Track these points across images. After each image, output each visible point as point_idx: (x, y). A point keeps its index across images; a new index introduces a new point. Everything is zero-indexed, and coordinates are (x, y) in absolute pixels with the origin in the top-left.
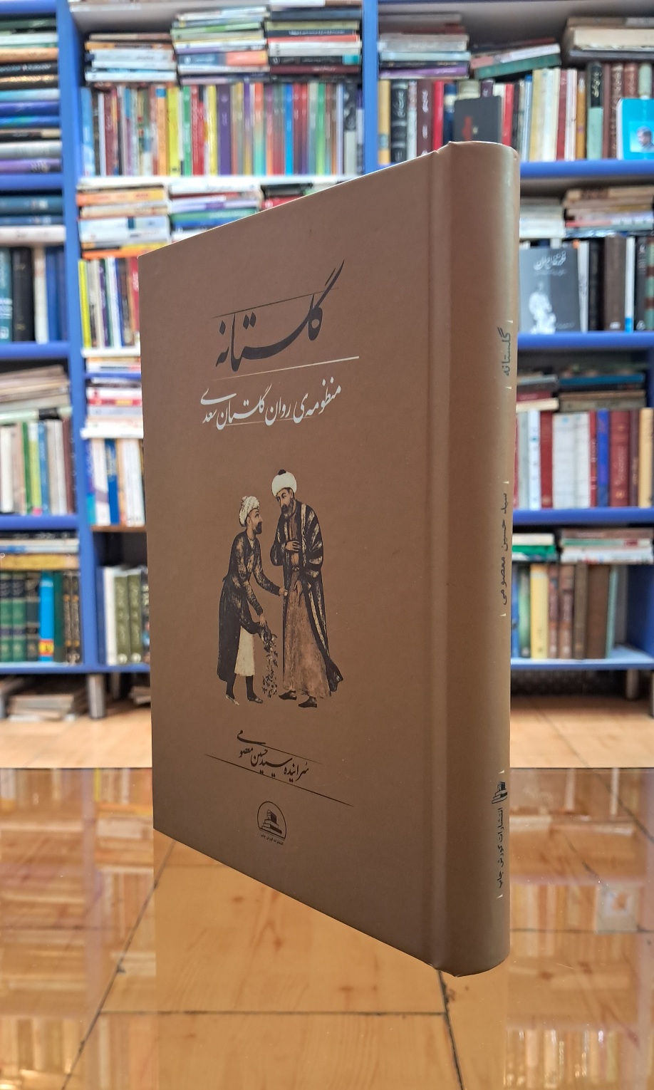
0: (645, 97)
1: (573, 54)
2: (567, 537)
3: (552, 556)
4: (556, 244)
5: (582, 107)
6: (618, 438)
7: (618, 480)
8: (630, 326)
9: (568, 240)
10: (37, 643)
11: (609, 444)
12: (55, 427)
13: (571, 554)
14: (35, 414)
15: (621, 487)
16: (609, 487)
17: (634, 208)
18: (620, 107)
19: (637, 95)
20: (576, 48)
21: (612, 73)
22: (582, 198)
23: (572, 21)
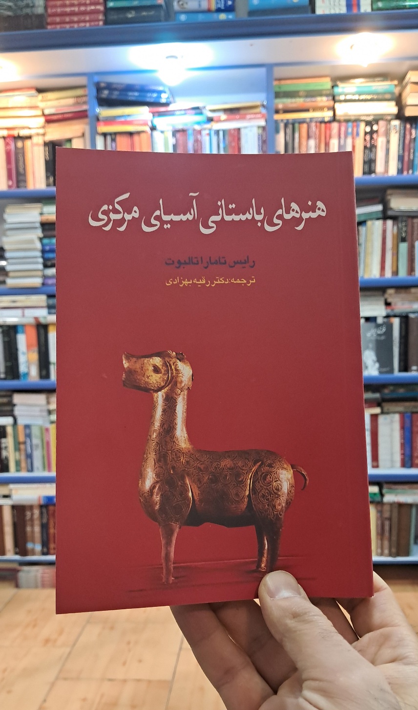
1: (390, 213)
2: (387, 489)
3: (378, 498)
4: (380, 321)
5: (395, 242)
9: (388, 317)
13: (389, 498)
20: (391, 209)
21: (413, 223)
23: (389, 192)
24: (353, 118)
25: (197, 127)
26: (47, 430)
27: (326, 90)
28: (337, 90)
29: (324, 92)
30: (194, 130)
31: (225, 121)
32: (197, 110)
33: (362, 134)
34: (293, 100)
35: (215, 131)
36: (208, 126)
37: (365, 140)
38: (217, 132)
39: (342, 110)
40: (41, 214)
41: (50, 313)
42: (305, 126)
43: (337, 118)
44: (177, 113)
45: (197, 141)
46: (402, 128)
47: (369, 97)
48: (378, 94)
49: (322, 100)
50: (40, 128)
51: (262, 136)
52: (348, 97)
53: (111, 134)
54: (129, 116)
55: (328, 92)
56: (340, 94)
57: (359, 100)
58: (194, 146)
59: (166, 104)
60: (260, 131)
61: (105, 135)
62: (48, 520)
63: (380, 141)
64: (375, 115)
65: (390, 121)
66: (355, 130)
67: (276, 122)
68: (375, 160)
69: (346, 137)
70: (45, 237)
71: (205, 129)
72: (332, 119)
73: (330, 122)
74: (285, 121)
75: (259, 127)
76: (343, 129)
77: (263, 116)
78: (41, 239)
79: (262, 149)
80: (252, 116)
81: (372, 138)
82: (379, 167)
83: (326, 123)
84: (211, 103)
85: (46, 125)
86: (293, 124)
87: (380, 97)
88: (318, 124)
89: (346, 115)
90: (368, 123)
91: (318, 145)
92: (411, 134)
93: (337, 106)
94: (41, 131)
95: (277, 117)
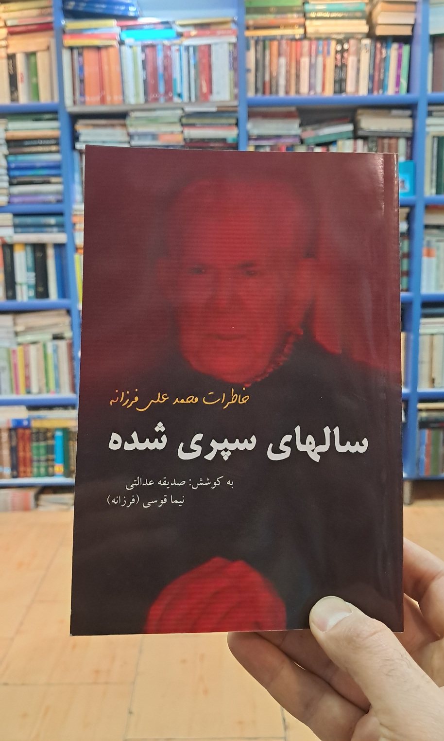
0: (402, 160)
1: (360, 133)
10: (53, 466)
12: (63, 345)
14: (50, 337)
20: (362, 129)
21: (383, 144)
23: (360, 111)
24: (323, 36)
25: (166, 43)
26: (14, 352)
27: (297, 6)
28: (307, 7)
29: (295, 9)
30: (164, 45)
31: (195, 36)
32: (167, 24)
33: (333, 52)
34: (264, 16)
35: (185, 47)
36: (178, 41)
37: (336, 58)
38: (187, 48)
39: (313, 27)
40: (6, 130)
41: (15, 232)
42: (275, 43)
43: (308, 36)
44: (146, 27)
45: (167, 57)
46: (373, 47)
47: (340, 15)
48: (349, 12)
49: (292, 18)
50: (3, 39)
51: (233, 52)
52: (319, 15)
53: (78, 48)
54: (96, 29)
55: (299, 9)
56: (311, 12)
57: (330, 18)
58: (163, 61)
59: (135, 18)
60: (231, 48)
61: (71, 49)
62: (18, 443)
63: (351, 60)
64: (346, 33)
65: (360, 40)
66: (326, 48)
67: (247, 40)
68: (346, 79)
69: (317, 55)
70: (11, 154)
71: (175, 45)
72: (303, 36)
73: (301, 40)
74: (256, 38)
75: (230, 44)
76: (314, 47)
77: (234, 33)
78: (6, 156)
79: (233, 66)
80: (223, 32)
81: (342, 57)
82: (350, 87)
83: (296, 40)
84: (181, 18)
85: (10, 36)
86: (264, 41)
87: (351, 15)
88: (289, 42)
89: (317, 32)
90: (340, 42)
91: (289, 62)
92: (381, 53)
93: (308, 23)
94: (4, 43)
95: (248, 33)
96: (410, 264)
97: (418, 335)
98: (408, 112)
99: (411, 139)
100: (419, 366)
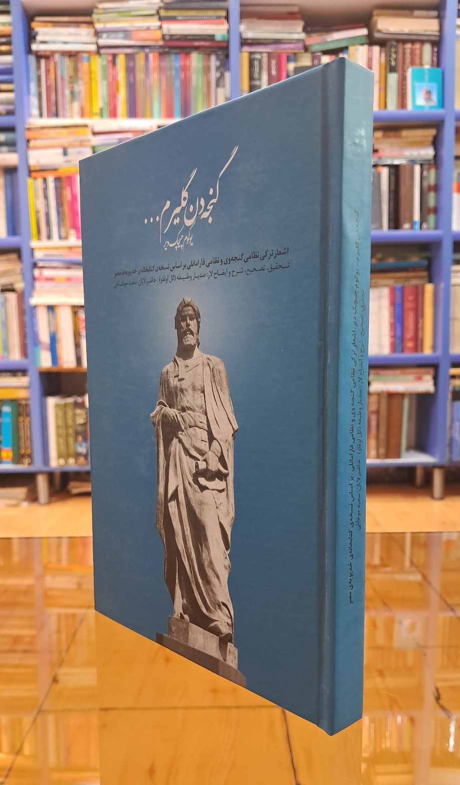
0: (427, 67)
6: (409, 305)
7: (409, 334)
8: (417, 226)
11: (403, 309)
15: (411, 339)
16: (403, 339)
17: (419, 144)
18: (409, 73)
19: (421, 64)
22: (384, 136)
96: (437, 199)
97: (448, 285)
98: (435, 13)
99: (437, 43)
100: (451, 323)
